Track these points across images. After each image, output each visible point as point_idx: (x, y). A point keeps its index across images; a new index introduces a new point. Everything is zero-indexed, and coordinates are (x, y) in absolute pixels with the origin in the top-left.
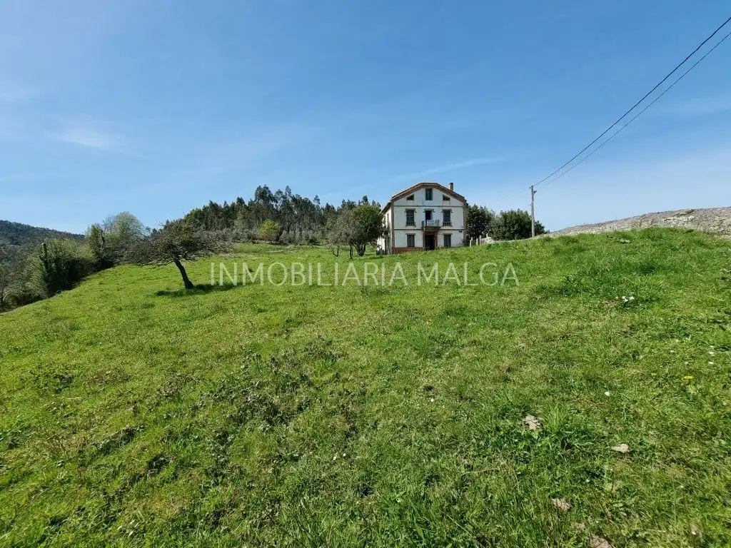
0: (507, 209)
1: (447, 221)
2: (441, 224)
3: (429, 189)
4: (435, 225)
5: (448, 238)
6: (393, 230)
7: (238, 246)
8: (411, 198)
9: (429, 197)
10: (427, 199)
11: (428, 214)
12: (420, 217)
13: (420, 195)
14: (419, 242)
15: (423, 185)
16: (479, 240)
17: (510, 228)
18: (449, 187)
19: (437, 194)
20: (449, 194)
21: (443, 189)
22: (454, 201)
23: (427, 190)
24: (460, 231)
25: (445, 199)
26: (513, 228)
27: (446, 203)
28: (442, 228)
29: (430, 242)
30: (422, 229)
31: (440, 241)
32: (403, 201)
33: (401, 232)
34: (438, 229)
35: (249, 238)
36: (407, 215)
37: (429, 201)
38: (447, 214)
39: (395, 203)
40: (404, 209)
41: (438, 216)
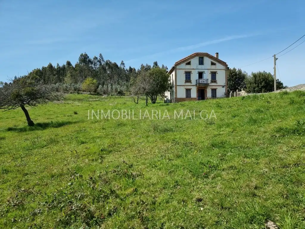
0: (256, 71)
1: (214, 80)
2: (209, 81)
3: (201, 58)
4: (205, 82)
5: (214, 91)
6: (176, 86)
7: (67, 95)
8: (189, 63)
9: (201, 62)
10: (200, 64)
11: (201, 75)
12: (194, 77)
13: (195, 61)
14: (194, 94)
15: (197, 55)
16: (236, 93)
17: (258, 84)
18: (215, 56)
19: (207, 61)
20: (215, 60)
21: (211, 57)
22: (219, 66)
23: (200, 58)
24: (223, 87)
25: (213, 64)
26: (261, 84)
27: (213, 67)
28: (210, 84)
29: (202, 95)
30: (196, 85)
31: (209, 94)
32: (183, 66)
33: (182, 87)
34: (207, 85)
35: (75, 90)
36: (186, 76)
37: (201, 66)
38: (214, 74)
39: (178, 67)
40: (183, 71)
41: (207, 76)
